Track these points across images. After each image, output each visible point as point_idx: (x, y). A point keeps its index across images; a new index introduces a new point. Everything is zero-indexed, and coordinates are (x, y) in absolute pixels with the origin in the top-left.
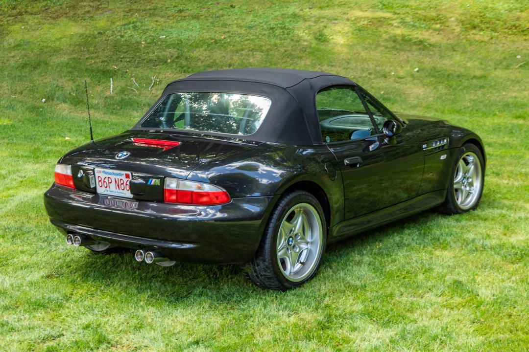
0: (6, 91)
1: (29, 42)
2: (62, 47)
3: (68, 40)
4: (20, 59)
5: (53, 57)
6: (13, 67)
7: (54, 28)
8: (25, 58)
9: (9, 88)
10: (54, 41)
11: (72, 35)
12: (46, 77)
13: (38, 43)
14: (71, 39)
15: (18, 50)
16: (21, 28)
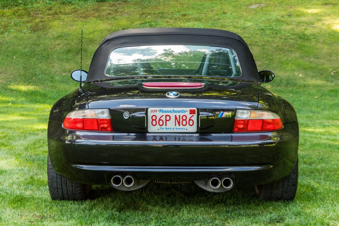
0: (58, 70)
1: (68, 34)
2: (96, 39)
3: (99, 33)
4: (63, 46)
5: (90, 46)
6: (60, 52)
7: (86, 25)
8: (68, 46)
9: (60, 67)
10: (89, 34)
11: (102, 30)
12: (88, 60)
13: (76, 35)
14: (101, 33)
15: (61, 40)
16: (60, 24)
